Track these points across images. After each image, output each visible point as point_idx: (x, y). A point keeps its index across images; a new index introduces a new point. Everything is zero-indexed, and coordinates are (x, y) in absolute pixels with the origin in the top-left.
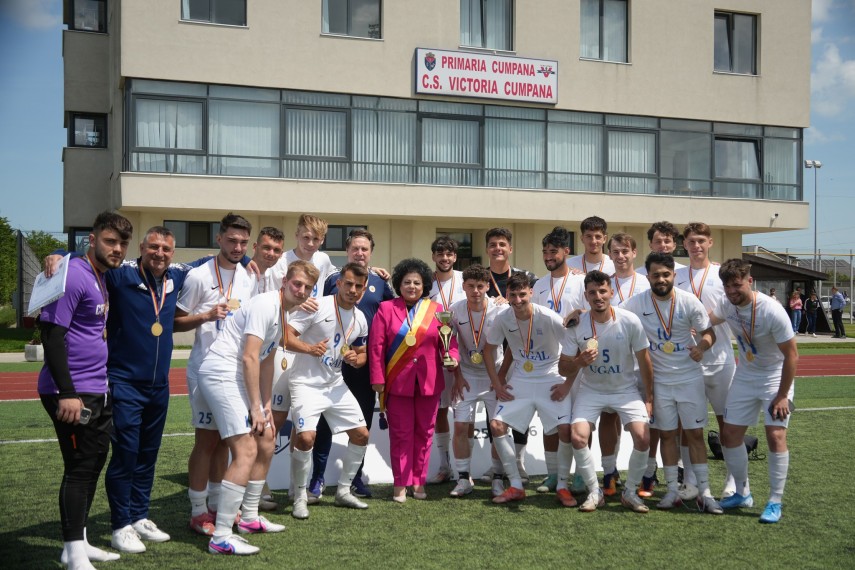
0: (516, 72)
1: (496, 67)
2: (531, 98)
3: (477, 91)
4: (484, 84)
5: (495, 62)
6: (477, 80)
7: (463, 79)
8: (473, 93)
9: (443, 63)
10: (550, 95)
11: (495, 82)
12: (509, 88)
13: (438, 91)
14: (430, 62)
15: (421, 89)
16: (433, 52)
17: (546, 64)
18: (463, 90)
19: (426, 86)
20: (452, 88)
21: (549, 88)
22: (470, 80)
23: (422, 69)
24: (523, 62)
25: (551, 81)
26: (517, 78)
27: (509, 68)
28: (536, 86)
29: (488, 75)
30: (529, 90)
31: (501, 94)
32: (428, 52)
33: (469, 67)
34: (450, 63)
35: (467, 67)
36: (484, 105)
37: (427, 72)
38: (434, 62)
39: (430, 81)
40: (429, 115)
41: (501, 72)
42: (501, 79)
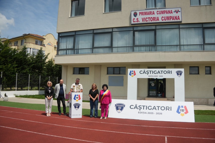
0: (165, 13)
1: (158, 13)
2: (171, 21)
3: (151, 21)
4: (154, 18)
5: (158, 11)
6: (152, 18)
7: (147, 18)
8: (150, 22)
9: (140, 14)
10: (179, 19)
11: (158, 17)
12: (163, 19)
13: (138, 23)
14: (135, 15)
15: (132, 23)
16: (136, 12)
17: (176, 9)
18: (147, 21)
19: (134, 22)
20: (143, 21)
21: (178, 16)
22: (149, 18)
23: (133, 17)
24: (168, 10)
25: (179, 14)
26: (166, 15)
27: (163, 12)
28: (173, 17)
29: (156, 16)
30: (171, 18)
31: (160, 21)
32: (134, 12)
33: (149, 14)
34: (142, 14)
35: (148, 14)
36: (156, 25)
37: (134, 17)
38: (137, 14)
39: (136, 20)
40: (137, 31)
41: (160, 14)
42: (160, 16)
